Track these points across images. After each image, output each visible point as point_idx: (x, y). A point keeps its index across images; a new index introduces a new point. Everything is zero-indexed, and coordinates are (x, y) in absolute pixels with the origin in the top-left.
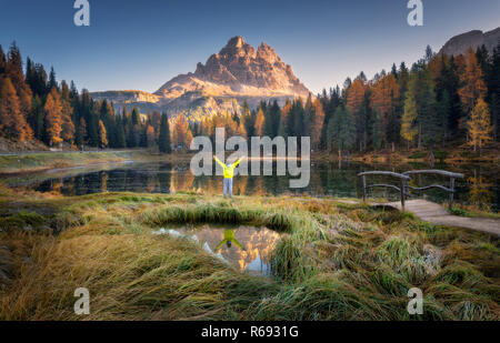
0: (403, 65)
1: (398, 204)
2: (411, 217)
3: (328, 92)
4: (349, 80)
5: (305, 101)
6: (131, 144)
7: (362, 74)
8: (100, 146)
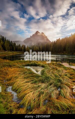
0: (67, 37)
1: (61, 63)
2: (63, 66)
3: (53, 42)
4: (57, 39)
5: (49, 43)
6: (19, 50)
7: (60, 38)
8: (14, 51)
